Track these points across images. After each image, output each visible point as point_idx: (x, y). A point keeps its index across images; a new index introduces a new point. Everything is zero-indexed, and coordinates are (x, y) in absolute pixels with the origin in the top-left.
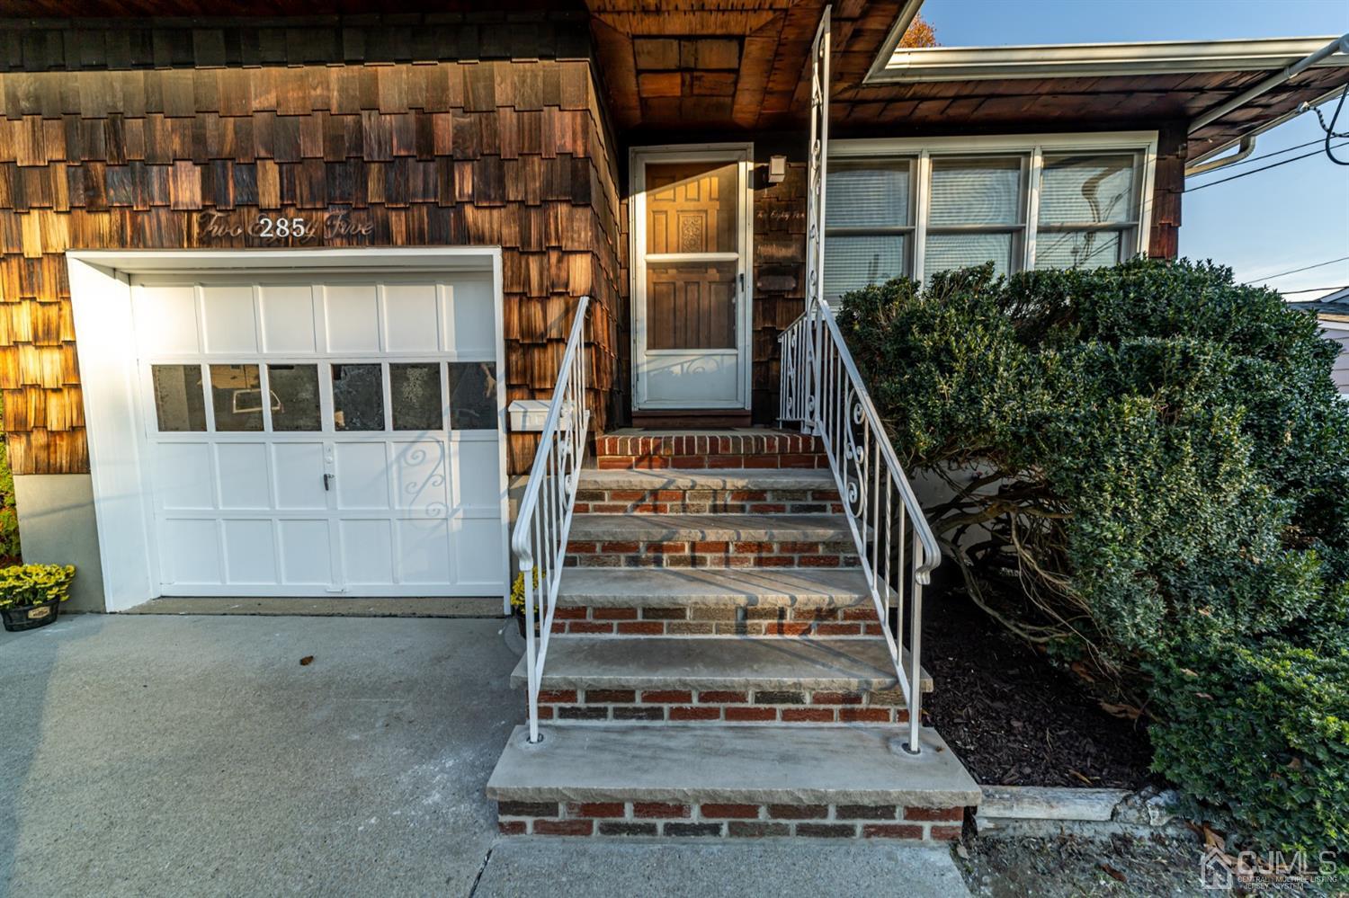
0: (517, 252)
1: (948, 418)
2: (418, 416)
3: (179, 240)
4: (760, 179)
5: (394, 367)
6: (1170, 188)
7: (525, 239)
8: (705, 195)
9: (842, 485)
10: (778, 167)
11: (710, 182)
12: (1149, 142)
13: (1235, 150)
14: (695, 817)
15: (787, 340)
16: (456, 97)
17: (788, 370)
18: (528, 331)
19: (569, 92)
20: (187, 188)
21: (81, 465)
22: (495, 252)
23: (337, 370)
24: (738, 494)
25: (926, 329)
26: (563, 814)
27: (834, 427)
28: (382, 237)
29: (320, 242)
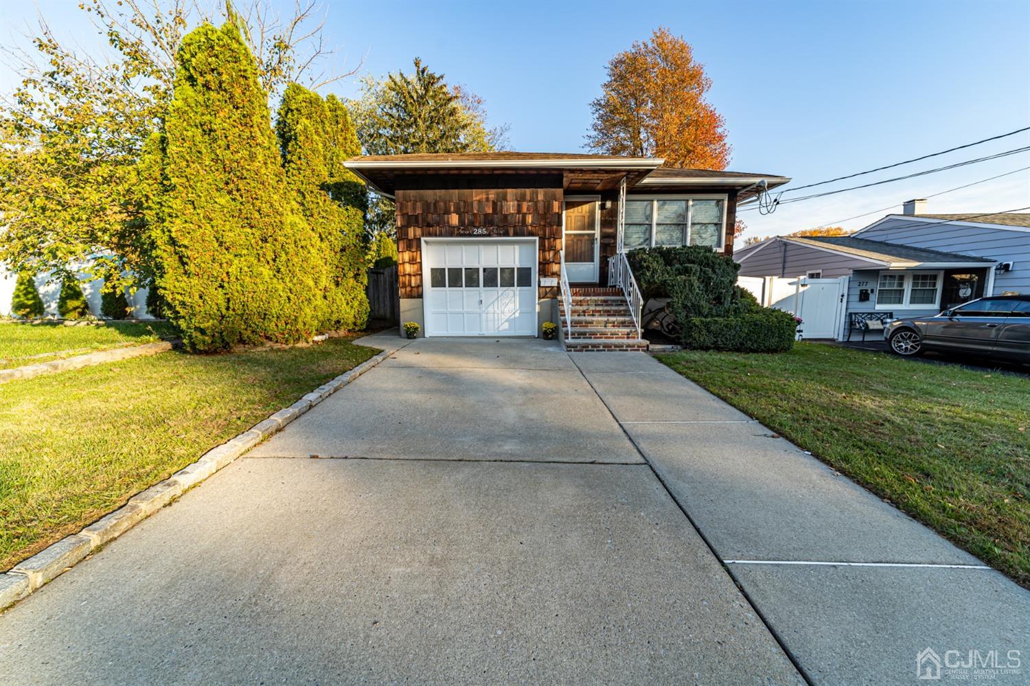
0: (542, 239)
1: (649, 280)
2: (508, 283)
3: (451, 235)
4: (603, 207)
5: (501, 269)
6: (732, 212)
7: (545, 235)
8: (584, 212)
9: (628, 299)
10: (609, 204)
11: (586, 208)
12: (725, 197)
13: (755, 198)
14: (601, 348)
15: (611, 260)
16: (528, 197)
17: (611, 269)
18: (544, 259)
19: (558, 196)
20: (454, 219)
21: (420, 296)
22: (537, 238)
23: (485, 270)
24: (602, 301)
25: (645, 262)
26: (579, 348)
27: (625, 285)
28: (507, 234)
29: (489, 235)
